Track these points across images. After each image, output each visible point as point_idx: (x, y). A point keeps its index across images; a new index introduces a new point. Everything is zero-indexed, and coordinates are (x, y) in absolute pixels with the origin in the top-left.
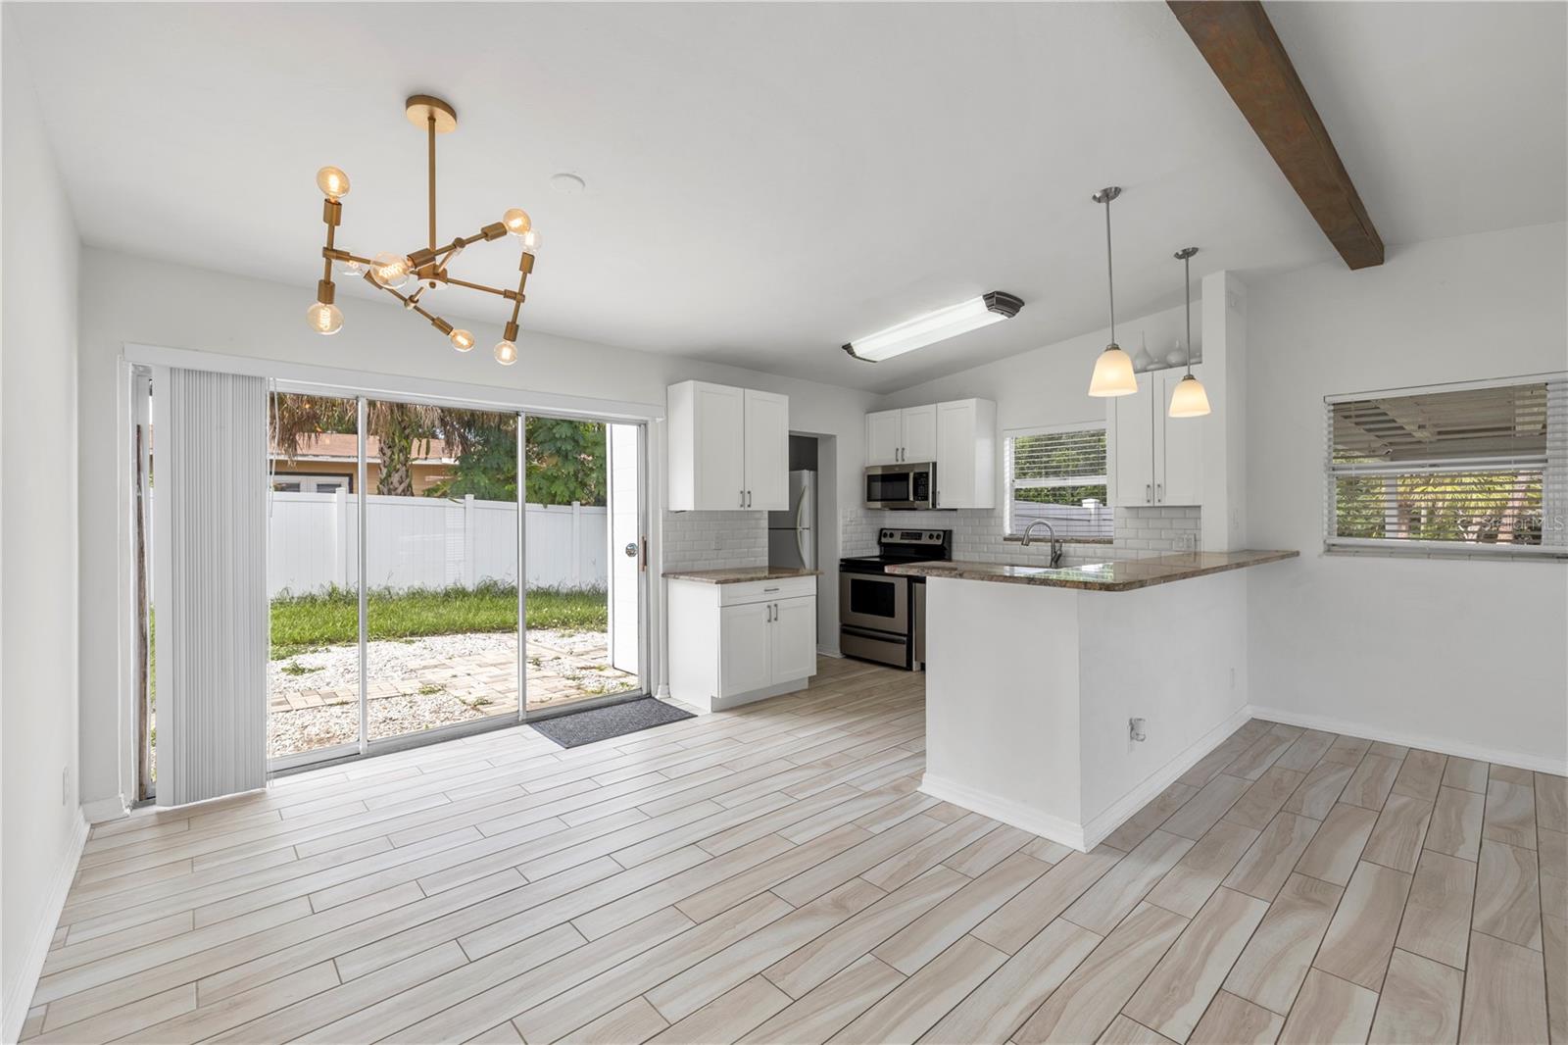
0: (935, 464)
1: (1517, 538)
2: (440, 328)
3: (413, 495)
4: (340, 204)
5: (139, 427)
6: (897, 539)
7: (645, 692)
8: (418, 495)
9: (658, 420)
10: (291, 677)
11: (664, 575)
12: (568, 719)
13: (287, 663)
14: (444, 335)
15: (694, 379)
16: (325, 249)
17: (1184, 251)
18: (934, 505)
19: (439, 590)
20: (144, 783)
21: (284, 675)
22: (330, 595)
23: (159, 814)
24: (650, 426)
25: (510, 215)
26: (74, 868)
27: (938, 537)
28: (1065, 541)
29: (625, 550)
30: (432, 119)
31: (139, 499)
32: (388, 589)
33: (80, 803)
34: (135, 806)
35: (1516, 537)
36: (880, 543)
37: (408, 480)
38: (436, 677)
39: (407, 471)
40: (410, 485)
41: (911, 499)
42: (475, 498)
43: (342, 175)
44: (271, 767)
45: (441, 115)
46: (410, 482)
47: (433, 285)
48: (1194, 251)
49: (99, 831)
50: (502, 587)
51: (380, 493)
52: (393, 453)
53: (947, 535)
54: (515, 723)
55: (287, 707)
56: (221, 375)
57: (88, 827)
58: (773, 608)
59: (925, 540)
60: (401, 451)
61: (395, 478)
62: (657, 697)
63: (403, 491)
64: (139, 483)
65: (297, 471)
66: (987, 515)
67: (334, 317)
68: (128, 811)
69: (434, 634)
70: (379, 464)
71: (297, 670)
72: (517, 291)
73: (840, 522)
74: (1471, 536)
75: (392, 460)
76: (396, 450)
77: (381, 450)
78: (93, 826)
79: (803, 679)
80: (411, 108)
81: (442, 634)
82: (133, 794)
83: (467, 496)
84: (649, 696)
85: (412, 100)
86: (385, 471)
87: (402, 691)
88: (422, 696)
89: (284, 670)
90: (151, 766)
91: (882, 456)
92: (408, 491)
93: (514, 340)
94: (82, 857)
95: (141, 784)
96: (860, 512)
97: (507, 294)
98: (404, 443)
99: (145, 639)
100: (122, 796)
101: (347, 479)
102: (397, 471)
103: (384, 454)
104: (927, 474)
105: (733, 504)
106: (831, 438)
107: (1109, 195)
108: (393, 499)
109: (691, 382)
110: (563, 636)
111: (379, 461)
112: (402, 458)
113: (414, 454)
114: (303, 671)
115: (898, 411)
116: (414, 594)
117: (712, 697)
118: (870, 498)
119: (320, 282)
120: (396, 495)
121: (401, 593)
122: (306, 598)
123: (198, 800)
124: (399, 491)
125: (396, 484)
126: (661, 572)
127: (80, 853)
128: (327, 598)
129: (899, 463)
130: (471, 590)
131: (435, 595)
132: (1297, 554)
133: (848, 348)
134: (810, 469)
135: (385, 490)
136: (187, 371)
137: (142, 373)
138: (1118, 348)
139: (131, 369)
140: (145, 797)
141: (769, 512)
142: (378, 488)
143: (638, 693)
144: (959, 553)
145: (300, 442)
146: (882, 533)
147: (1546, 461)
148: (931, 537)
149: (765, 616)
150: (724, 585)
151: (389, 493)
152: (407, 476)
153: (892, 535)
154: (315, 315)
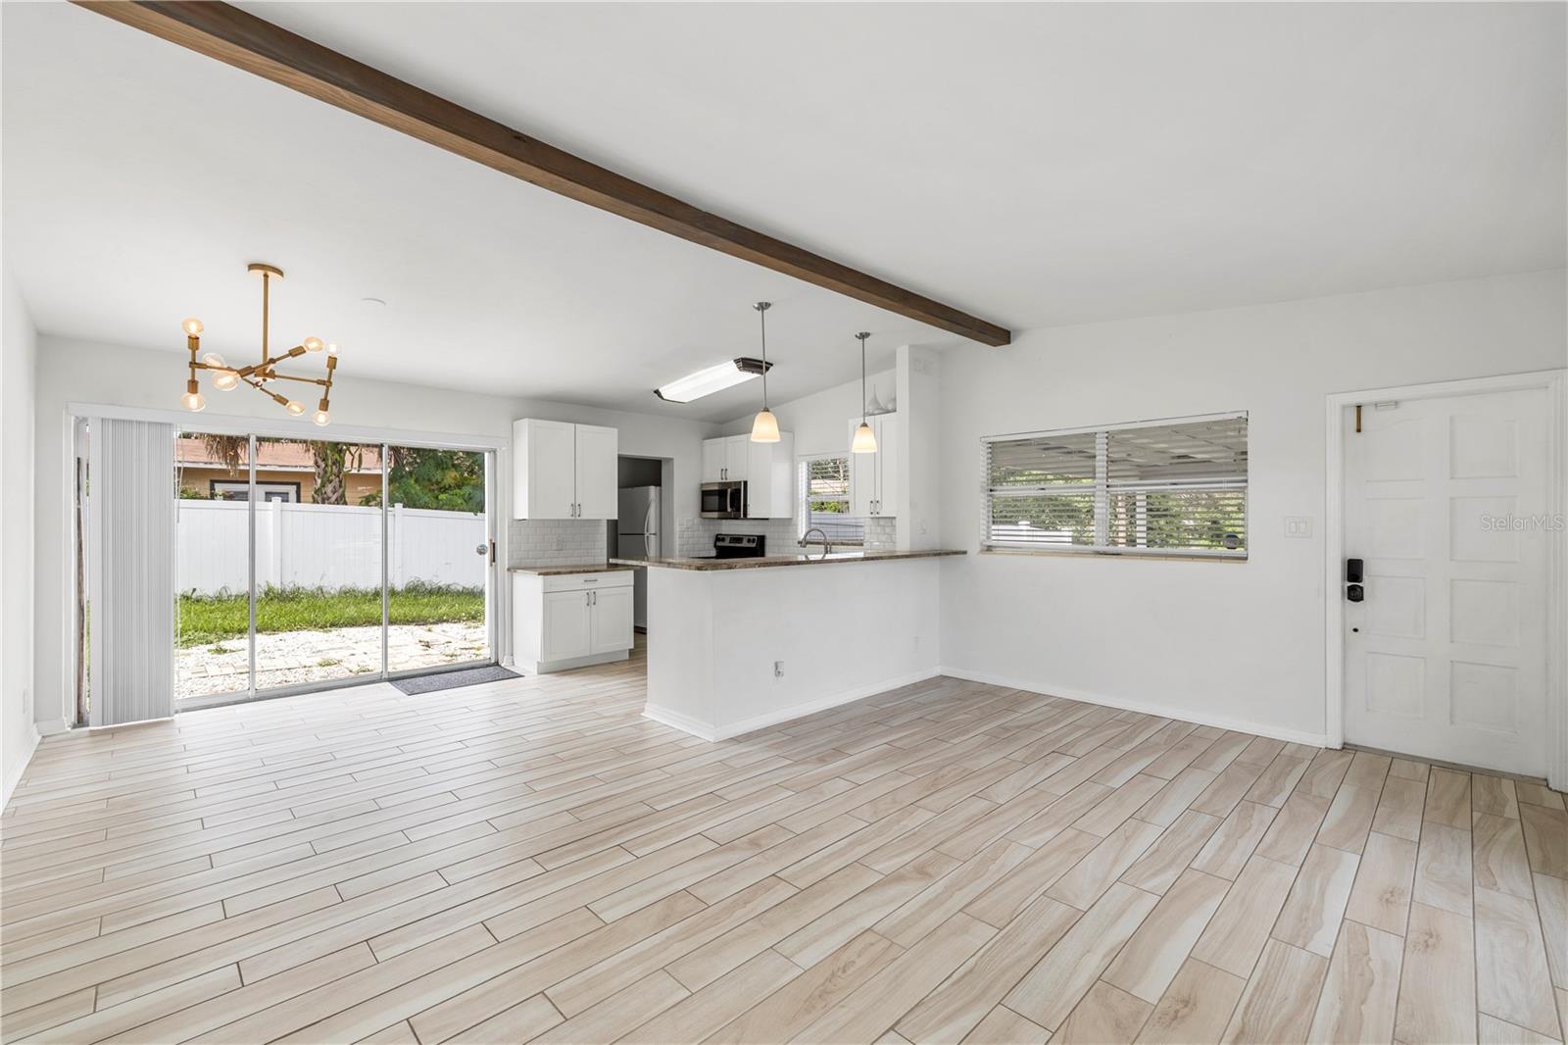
0: (745, 483)
1: (1150, 543)
2: (279, 401)
3: (345, 503)
4: (198, 338)
5: (79, 459)
6: (727, 543)
7: (493, 661)
8: (353, 504)
9: (503, 449)
10: (215, 655)
11: (509, 570)
12: (422, 679)
13: (212, 647)
14: (282, 405)
15: (529, 417)
16: (191, 363)
17: (861, 334)
18: (745, 514)
19: (369, 590)
20: (82, 711)
21: (209, 654)
22: (267, 594)
23: (91, 731)
24: (498, 453)
25: (308, 340)
26: (31, 755)
27: (754, 541)
28: (834, 544)
29: (475, 550)
30: (266, 276)
31: (79, 510)
32: (320, 589)
33: (35, 721)
34: (74, 727)
35: (1149, 541)
36: (715, 546)
37: (341, 490)
38: (334, 655)
39: (340, 482)
40: (343, 496)
41: (729, 510)
42: (404, 507)
43: (199, 323)
44: (177, 706)
45: (271, 274)
46: (344, 491)
47: (265, 380)
48: (868, 335)
49: (47, 740)
50: (429, 588)
51: (315, 501)
52: (326, 465)
53: (761, 539)
54: (380, 681)
55: (205, 675)
56: (139, 423)
57: (40, 737)
58: (592, 596)
59: (745, 544)
60: (334, 464)
61: (329, 489)
62: (502, 665)
63: (336, 500)
64: (79, 499)
65: (240, 479)
66: (787, 523)
67: (199, 401)
68: (69, 729)
69: (353, 625)
70: (314, 473)
71: (220, 651)
72: (326, 380)
73: (677, 528)
74: (1121, 540)
75: (326, 472)
76: (330, 463)
77: (316, 463)
78: (43, 737)
79: (623, 651)
80: (251, 271)
81: (360, 625)
82: (73, 718)
83: (396, 504)
84: (497, 664)
85: (252, 267)
86: (319, 481)
87: (304, 664)
88: (319, 668)
89: (209, 651)
90: (86, 701)
91: (713, 477)
92: (341, 500)
93: (326, 410)
94: (36, 751)
95: (79, 712)
96: (697, 520)
97: (319, 382)
98: (337, 456)
99: (83, 610)
100: (65, 719)
101: (295, 487)
102: (331, 482)
103: (318, 467)
104: (740, 490)
105: (565, 514)
106: (670, 460)
107: (763, 307)
108: (326, 507)
109: (526, 420)
110: (469, 628)
111: (313, 470)
112: (335, 470)
113: (348, 464)
114: (225, 651)
115: (723, 439)
116: (345, 593)
117: (538, 663)
118: (704, 509)
119: (189, 381)
120: (330, 503)
121: (332, 592)
122: (243, 596)
123: (122, 722)
124: (333, 499)
125: (330, 494)
126: (507, 567)
127: (34, 749)
128: (263, 596)
129: (724, 481)
130: (400, 590)
131: (365, 595)
132: (965, 553)
133: (657, 392)
134: (656, 485)
135: (320, 499)
136: (114, 421)
137: (81, 422)
138: (768, 411)
139: (73, 418)
140: (81, 721)
141: (608, 521)
142: (313, 497)
143: (487, 662)
144: (771, 553)
145: (242, 455)
146: (719, 538)
147: (1095, 487)
148: (749, 541)
149: (585, 601)
150: (546, 577)
151: (323, 503)
152: (340, 486)
153: (723, 540)
154: (187, 399)
